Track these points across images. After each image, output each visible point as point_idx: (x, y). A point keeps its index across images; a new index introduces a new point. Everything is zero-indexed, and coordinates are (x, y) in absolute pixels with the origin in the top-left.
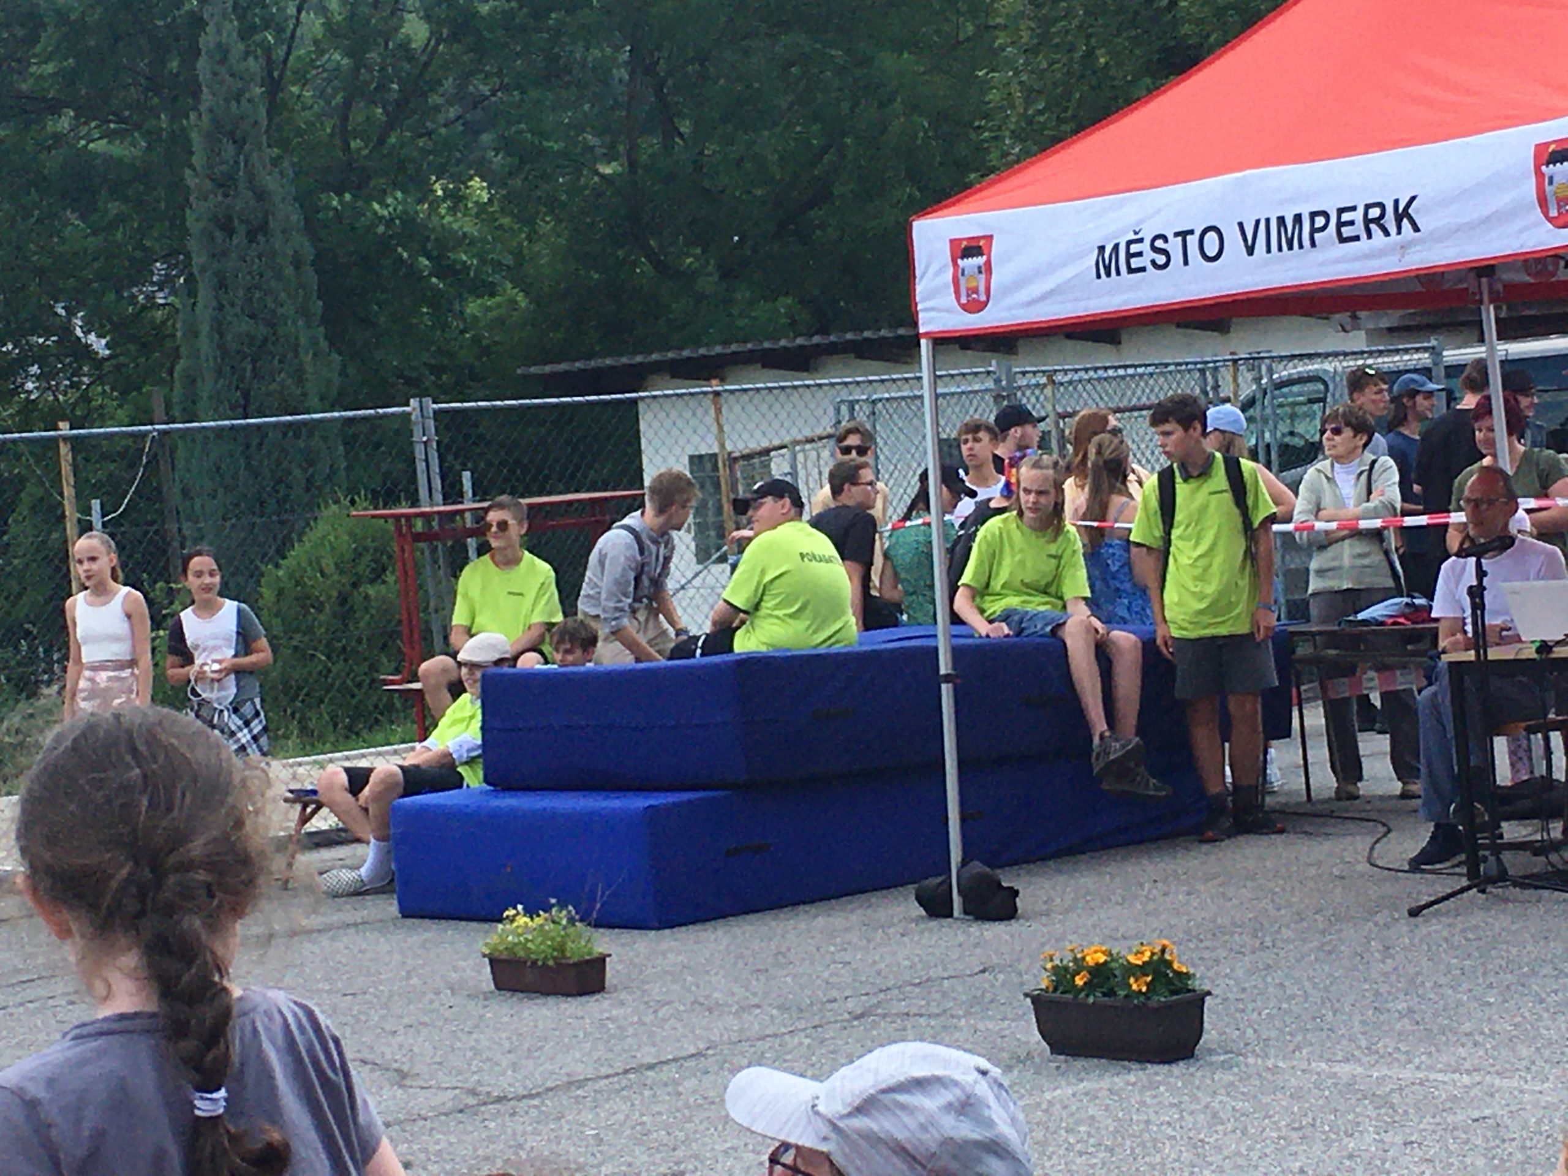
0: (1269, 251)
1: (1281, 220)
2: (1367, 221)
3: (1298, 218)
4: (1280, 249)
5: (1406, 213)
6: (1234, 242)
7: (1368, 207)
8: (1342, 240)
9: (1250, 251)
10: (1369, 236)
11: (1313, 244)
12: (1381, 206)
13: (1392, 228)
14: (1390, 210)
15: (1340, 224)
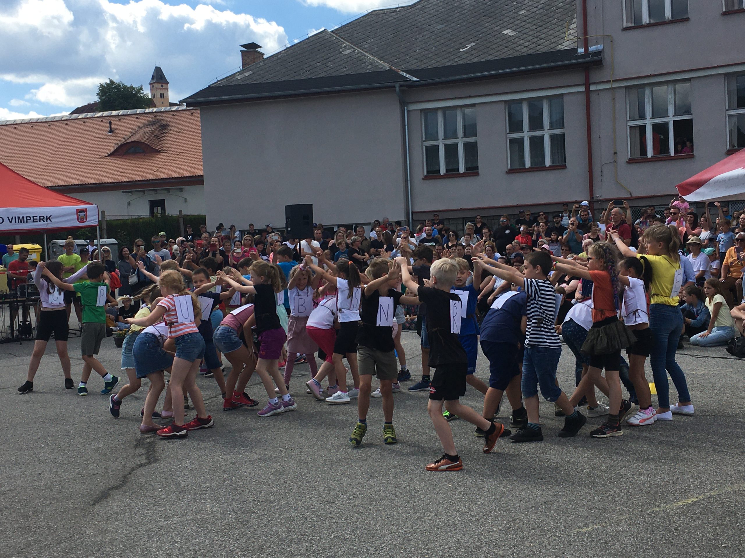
0: (16, 222)
1: (19, 218)
2: (40, 219)
3: (23, 217)
5: (49, 218)
6: (6, 220)
7: (40, 217)
8: (34, 222)
9: (11, 222)
10: (40, 221)
11: (27, 222)
12: (44, 217)
13: (45, 221)
14: (45, 217)
15: (34, 219)
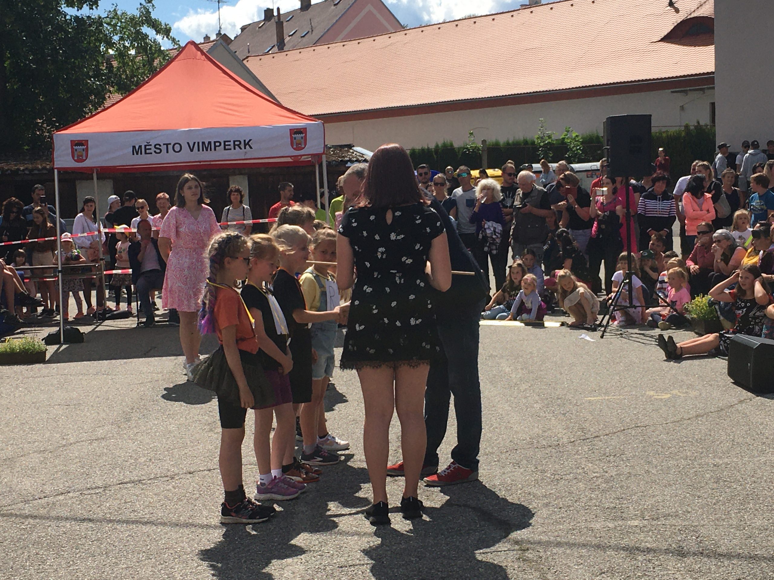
0: (199, 150)
1: (203, 143)
2: (235, 145)
4: (203, 150)
5: (248, 144)
6: (185, 147)
7: (234, 142)
8: (225, 149)
9: (192, 150)
10: (235, 149)
11: (215, 150)
12: (239, 141)
13: (243, 147)
14: (242, 142)
15: (225, 145)
